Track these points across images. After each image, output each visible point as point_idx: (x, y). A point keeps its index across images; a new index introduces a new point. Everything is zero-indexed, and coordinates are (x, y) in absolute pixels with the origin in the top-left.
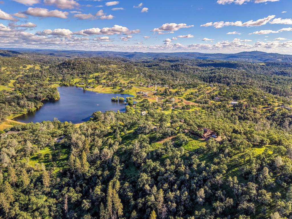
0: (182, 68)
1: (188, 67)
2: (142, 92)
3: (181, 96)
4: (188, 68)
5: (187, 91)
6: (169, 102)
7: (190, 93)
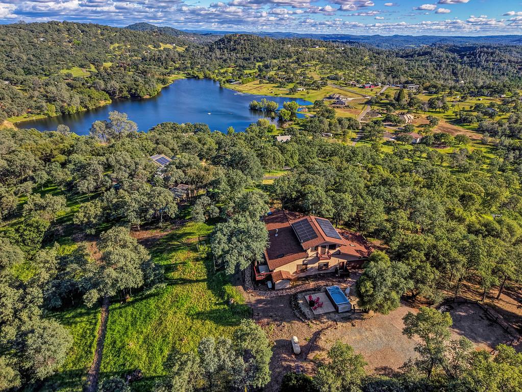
0: (487, 61)
1: (506, 60)
2: (337, 96)
3: (440, 112)
4: (505, 62)
5: (467, 101)
6: (391, 121)
7: (471, 107)
